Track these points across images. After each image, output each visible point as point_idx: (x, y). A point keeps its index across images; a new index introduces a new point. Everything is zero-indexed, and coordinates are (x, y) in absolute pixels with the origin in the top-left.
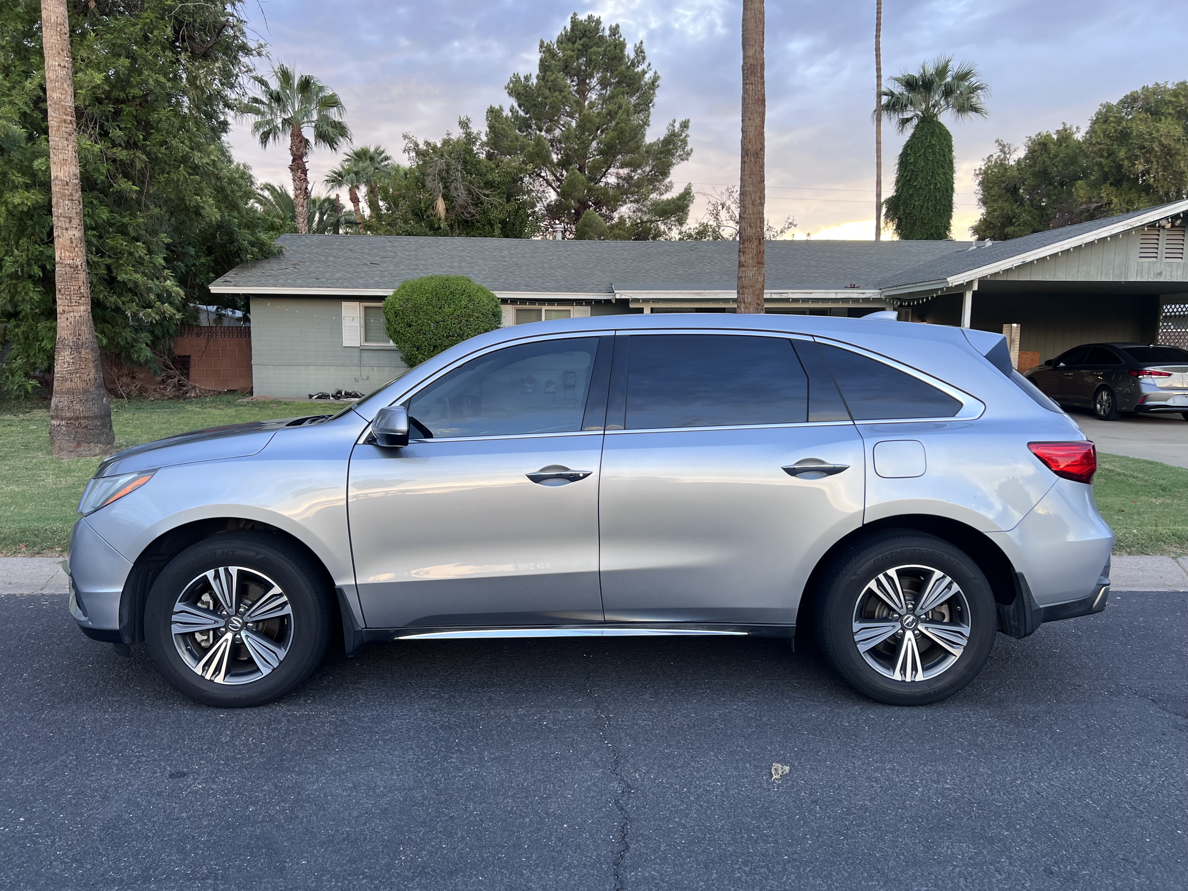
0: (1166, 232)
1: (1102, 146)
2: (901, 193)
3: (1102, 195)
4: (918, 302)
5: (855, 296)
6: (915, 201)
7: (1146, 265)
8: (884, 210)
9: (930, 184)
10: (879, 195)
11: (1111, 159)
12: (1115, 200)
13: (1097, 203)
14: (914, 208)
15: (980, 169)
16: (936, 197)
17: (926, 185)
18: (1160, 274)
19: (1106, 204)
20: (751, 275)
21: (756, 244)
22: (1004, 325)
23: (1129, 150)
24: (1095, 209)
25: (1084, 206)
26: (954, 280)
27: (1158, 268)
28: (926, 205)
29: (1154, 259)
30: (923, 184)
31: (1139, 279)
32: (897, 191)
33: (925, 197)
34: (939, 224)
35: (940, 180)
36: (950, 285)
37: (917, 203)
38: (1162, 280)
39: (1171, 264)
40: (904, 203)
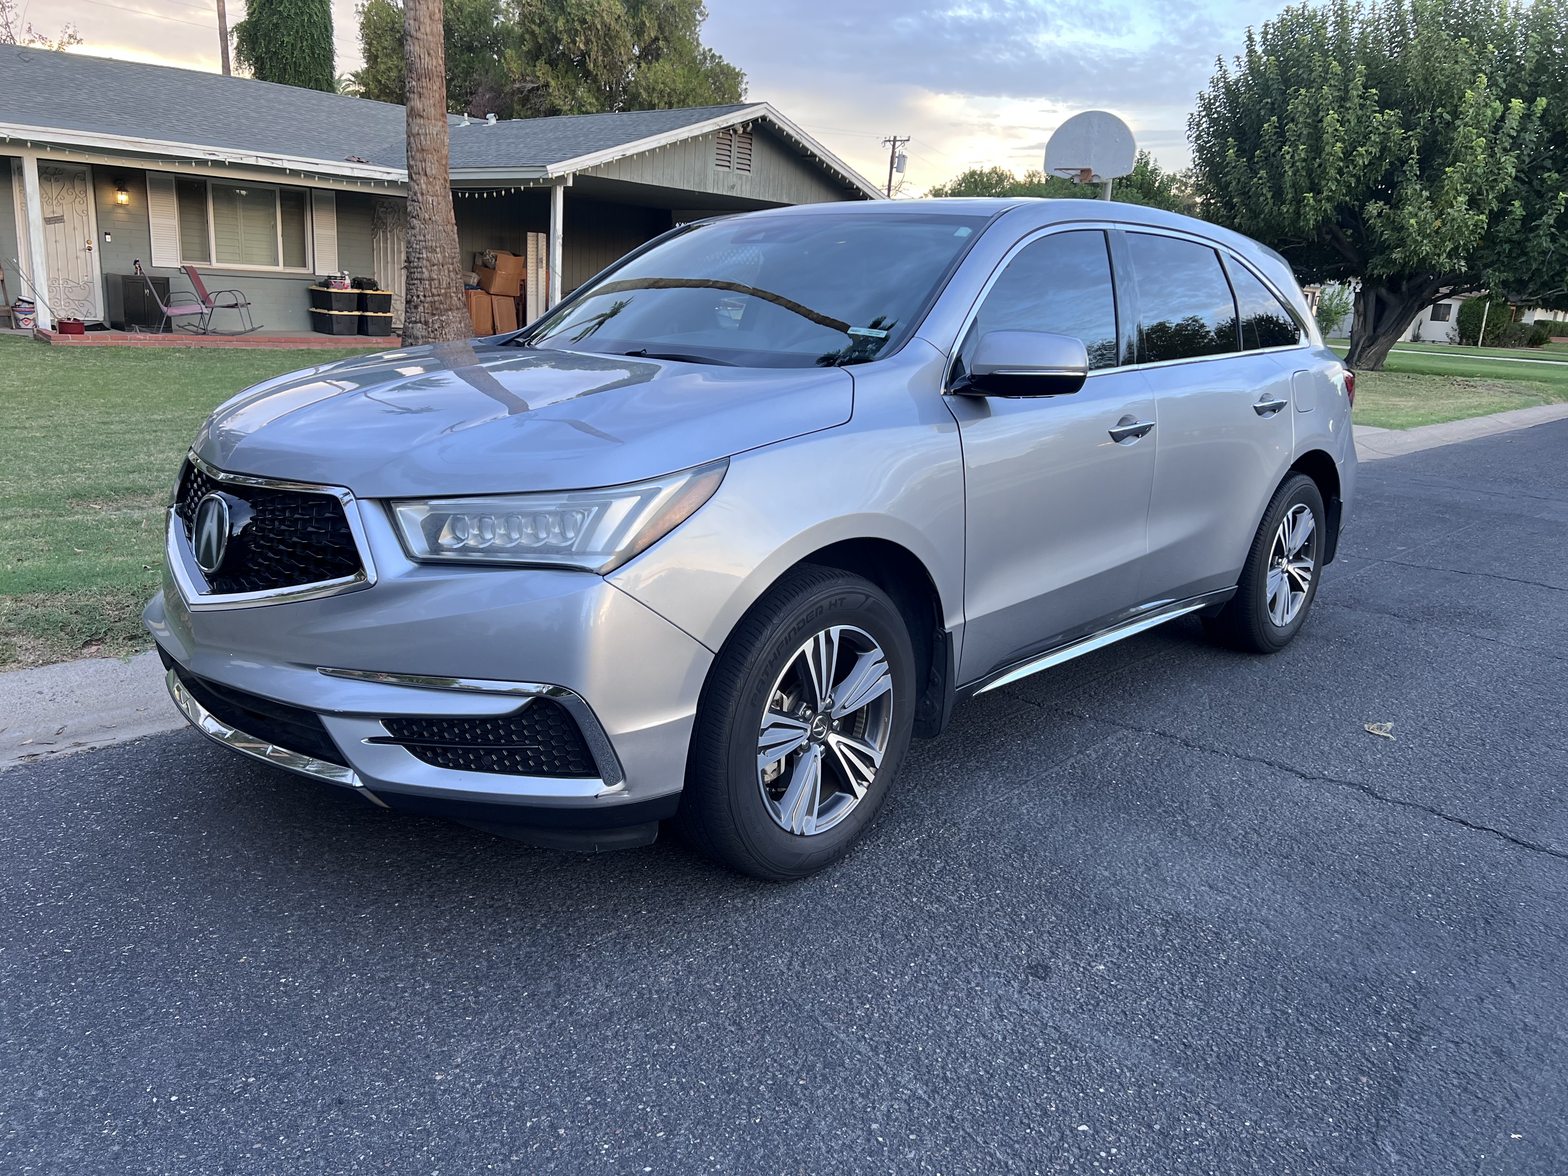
0: (738, 139)
1: (533, 9)
2: (259, 19)
3: (538, 74)
4: (490, 194)
5: (377, 176)
6: (283, 36)
7: (721, 175)
8: (234, 41)
9: (302, 13)
10: (222, 16)
11: (544, 27)
12: (553, 83)
13: (532, 82)
14: (281, 45)
15: (363, 5)
16: (312, 35)
17: (296, 14)
18: (733, 187)
19: (543, 86)
20: (435, 133)
21: (438, 84)
22: (529, 234)
23: (567, 21)
24: (530, 91)
25: (517, 85)
26: (555, 170)
27: (732, 180)
28: (299, 45)
29: (727, 169)
30: (293, 11)
31: (715, 192)
32: (250, 15)
33: (297, 32)
34: (321, 77)
35: (316, 10)
36: (550, 176)
37: (286, 40)
38: (734, 195)
39: (741, 176)
40: (265, 35)
